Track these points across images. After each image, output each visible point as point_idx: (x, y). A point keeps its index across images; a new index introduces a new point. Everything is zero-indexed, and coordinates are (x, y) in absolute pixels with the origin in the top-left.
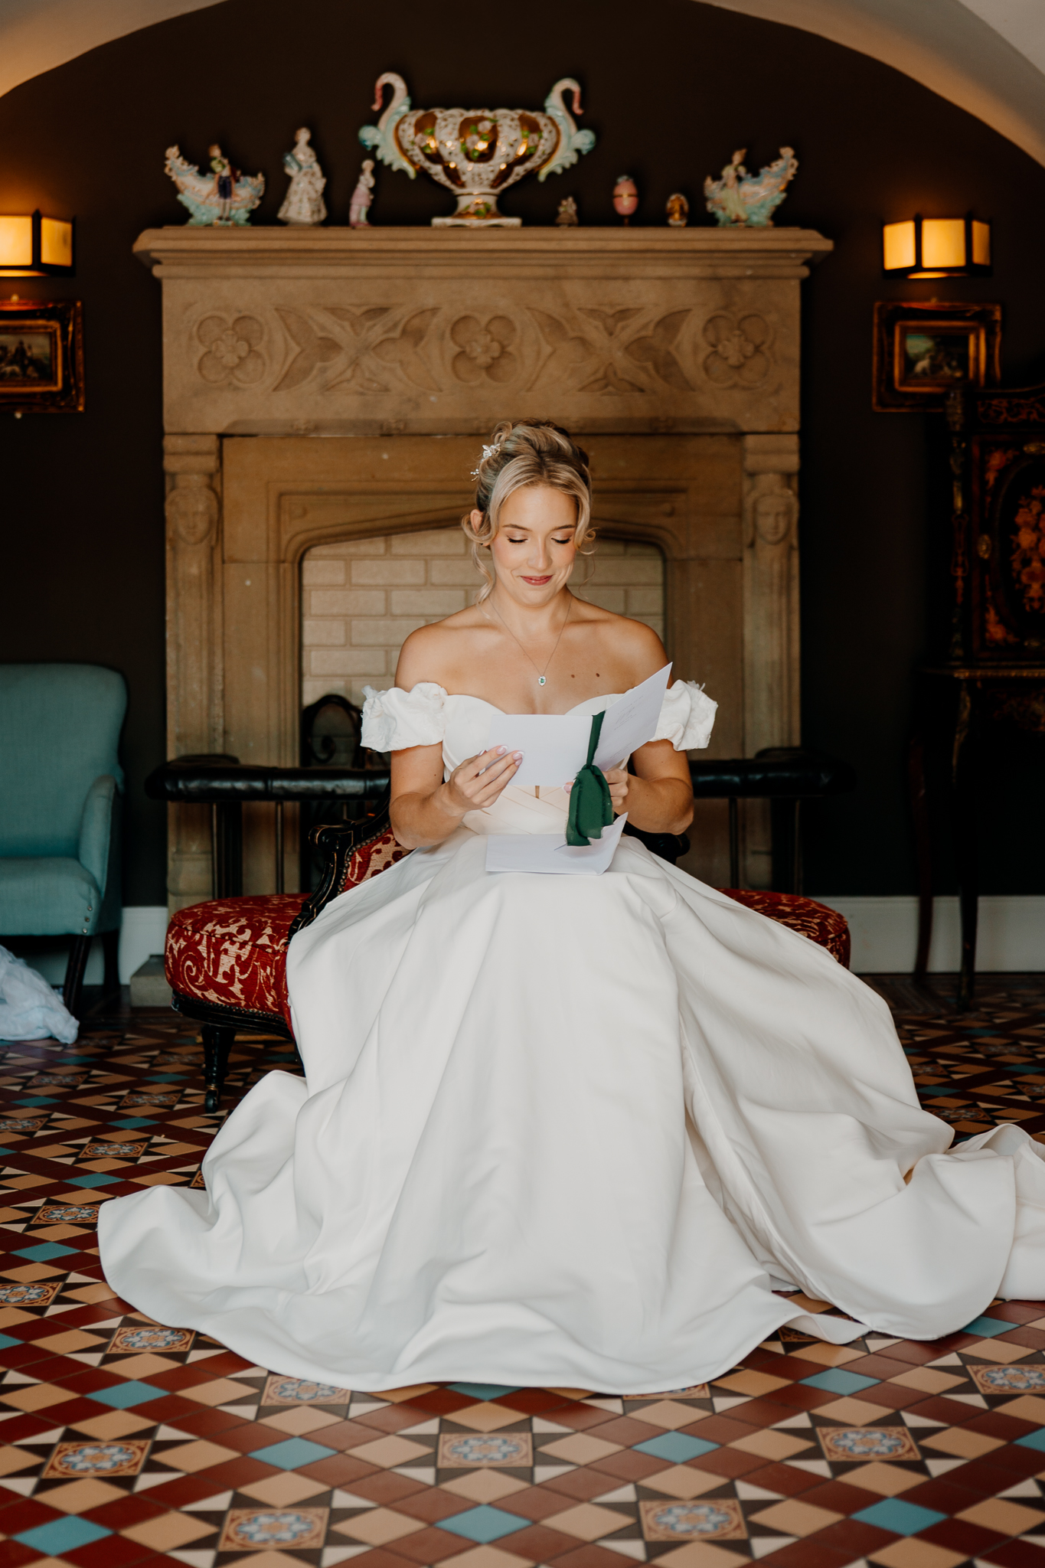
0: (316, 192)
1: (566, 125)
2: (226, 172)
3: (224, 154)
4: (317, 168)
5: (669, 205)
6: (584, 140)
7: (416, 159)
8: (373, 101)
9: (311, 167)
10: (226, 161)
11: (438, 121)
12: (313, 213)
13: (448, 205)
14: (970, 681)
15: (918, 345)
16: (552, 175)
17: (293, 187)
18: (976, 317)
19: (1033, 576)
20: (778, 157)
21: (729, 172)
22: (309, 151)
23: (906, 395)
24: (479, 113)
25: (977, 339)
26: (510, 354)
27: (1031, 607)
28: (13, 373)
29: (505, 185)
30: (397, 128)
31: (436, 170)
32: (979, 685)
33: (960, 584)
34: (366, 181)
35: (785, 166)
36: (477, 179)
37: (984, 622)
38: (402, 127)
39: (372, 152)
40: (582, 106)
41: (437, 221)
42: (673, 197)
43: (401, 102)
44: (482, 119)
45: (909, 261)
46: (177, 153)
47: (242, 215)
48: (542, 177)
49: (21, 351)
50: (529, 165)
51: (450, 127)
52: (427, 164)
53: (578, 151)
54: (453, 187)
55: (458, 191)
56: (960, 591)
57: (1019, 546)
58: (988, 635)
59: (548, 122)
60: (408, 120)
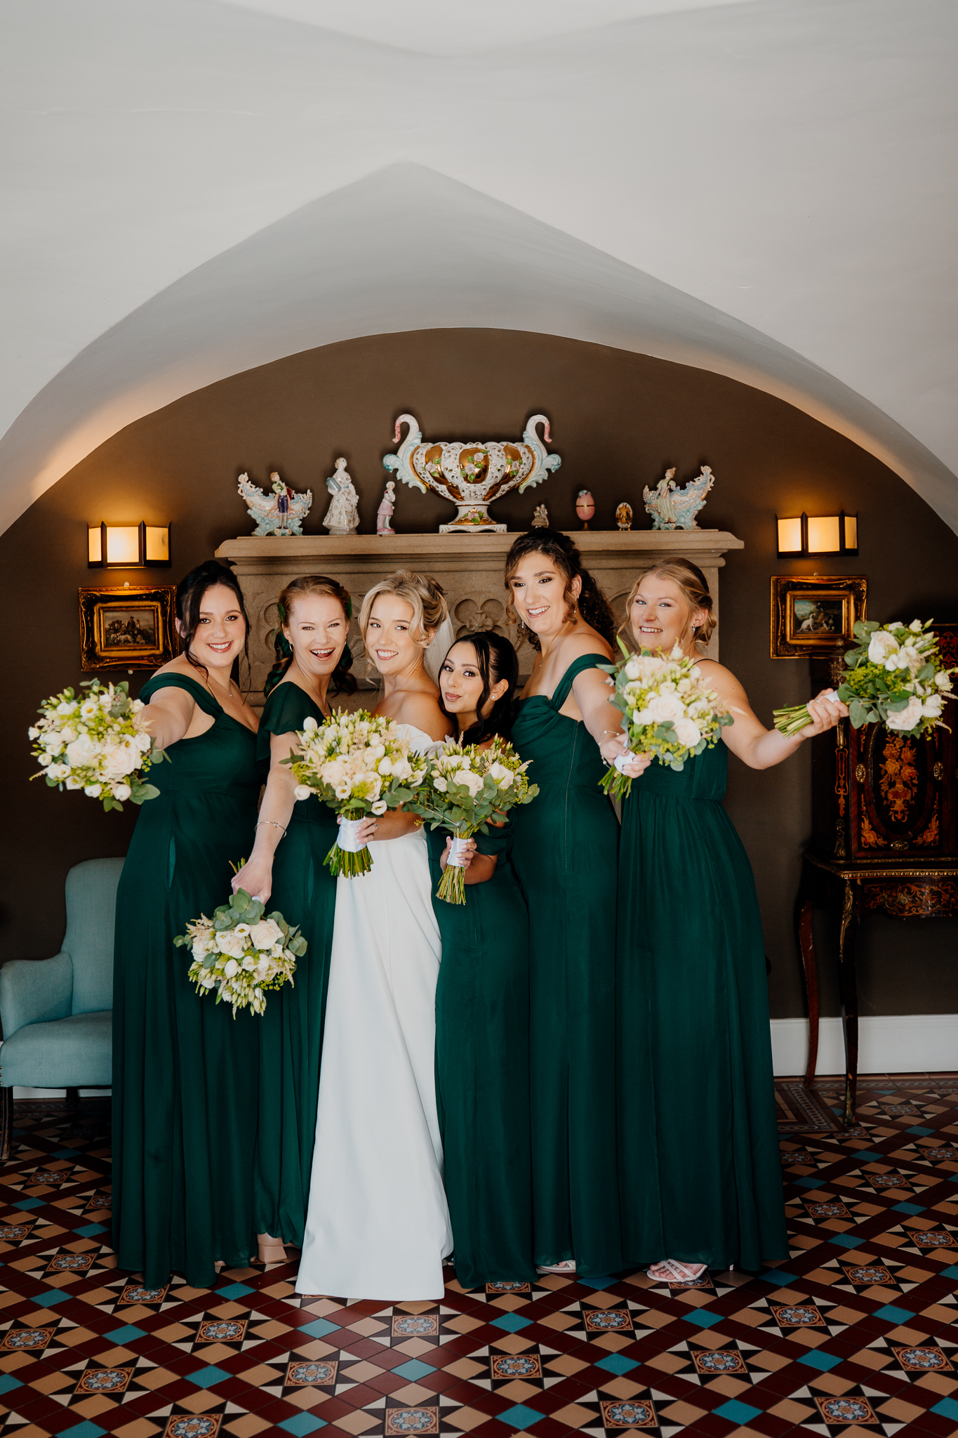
0: (352, 506)
1: (540, 450)
2: (284, 493)
3: (282, 479)
4: (352, 487)
5: (618, 512)
6: (554, 461)
7: (427, 480)
8: (394, 436)
9: (348, 487)
10: (283, 485)
11: (443, 452)
12: (350, 521)
13: (450, 513)
14: (853, 881)
15: (804, 609)
16: (529, 488)
17: (334, 503)
18: (849, 588)
19: (896, 795)
20: (699, 473)
21: (662, 485)
22: (346, 475)
23: (795, 646)
24: (474, 445)
25: (848, 603)
26: (500, 627)
27: (895, 818)
28: (126, 641)
29: (494, 498)
30: (412, 456)
31: (442, 489)
32: (859, 882)
33: (842, 801)
34: (390, 496)
35: (705, 481)
36: (473, 494)
37: (860, 829)
38: (415, 456)
39: (393, 475)
40: (551, 436)
41: (443, 528)
42: (621, 506)
43: (414, 436)
44: (477, 451)
45: (796, 547)
46: (247, 479)
47: (295, 525)
48: (521, 491)
49: (132, 624)
50: (511, 483)
51: (453, 456)
52: (435, 484)
53: (548, 470)
54: (454, 500)
55: (458, 503)
56: (842, 806)
57: (886, 772)
58: (863, 839)
59: (526, 450)
60: (420, 450)
